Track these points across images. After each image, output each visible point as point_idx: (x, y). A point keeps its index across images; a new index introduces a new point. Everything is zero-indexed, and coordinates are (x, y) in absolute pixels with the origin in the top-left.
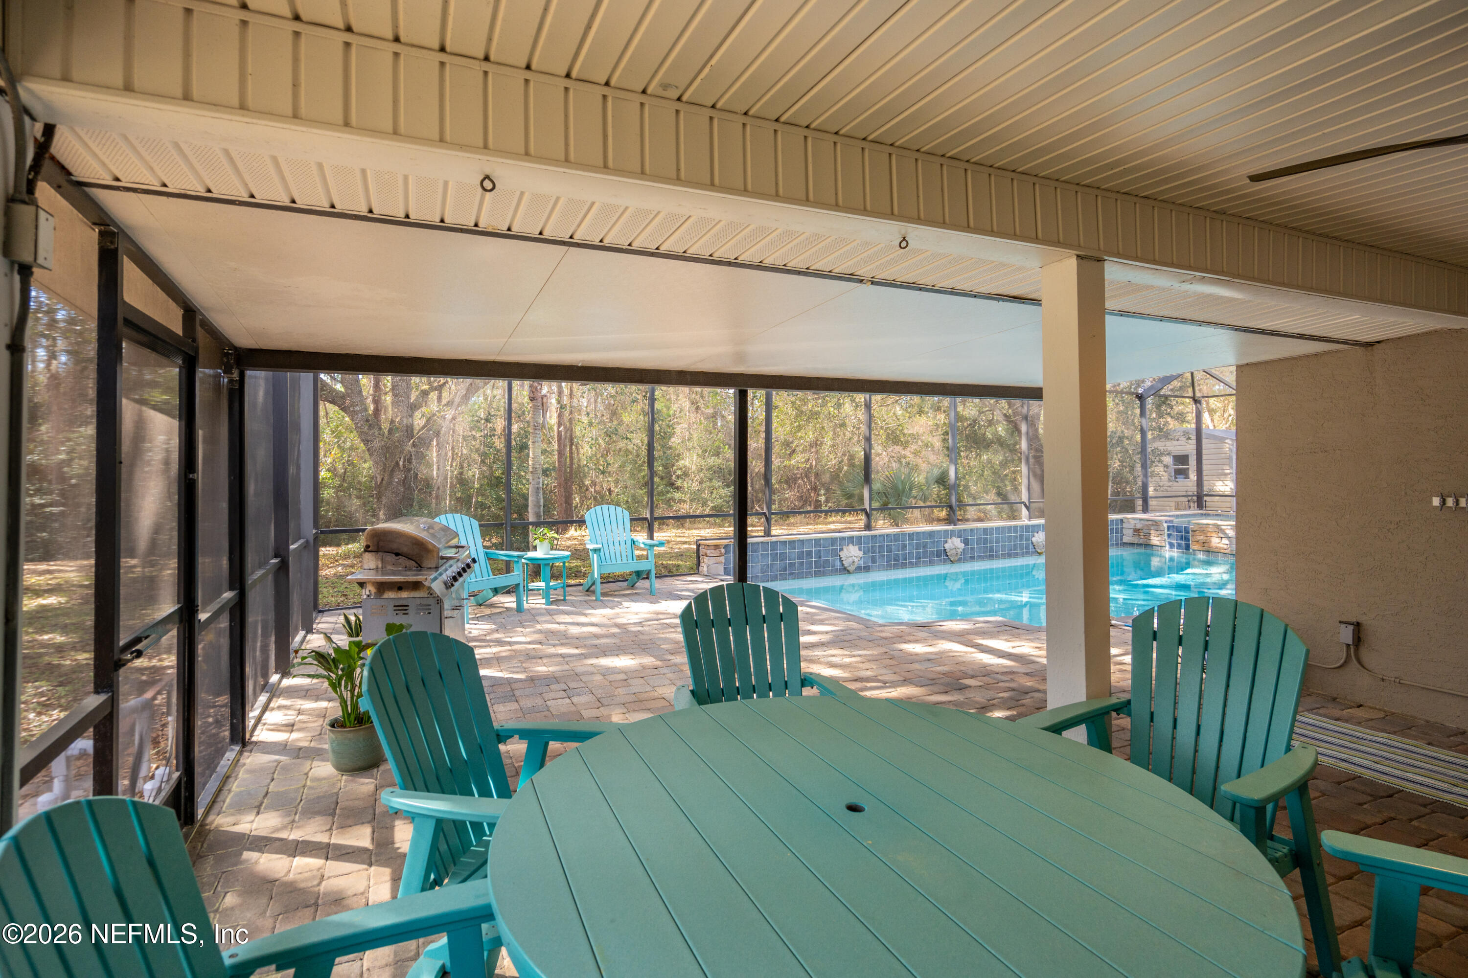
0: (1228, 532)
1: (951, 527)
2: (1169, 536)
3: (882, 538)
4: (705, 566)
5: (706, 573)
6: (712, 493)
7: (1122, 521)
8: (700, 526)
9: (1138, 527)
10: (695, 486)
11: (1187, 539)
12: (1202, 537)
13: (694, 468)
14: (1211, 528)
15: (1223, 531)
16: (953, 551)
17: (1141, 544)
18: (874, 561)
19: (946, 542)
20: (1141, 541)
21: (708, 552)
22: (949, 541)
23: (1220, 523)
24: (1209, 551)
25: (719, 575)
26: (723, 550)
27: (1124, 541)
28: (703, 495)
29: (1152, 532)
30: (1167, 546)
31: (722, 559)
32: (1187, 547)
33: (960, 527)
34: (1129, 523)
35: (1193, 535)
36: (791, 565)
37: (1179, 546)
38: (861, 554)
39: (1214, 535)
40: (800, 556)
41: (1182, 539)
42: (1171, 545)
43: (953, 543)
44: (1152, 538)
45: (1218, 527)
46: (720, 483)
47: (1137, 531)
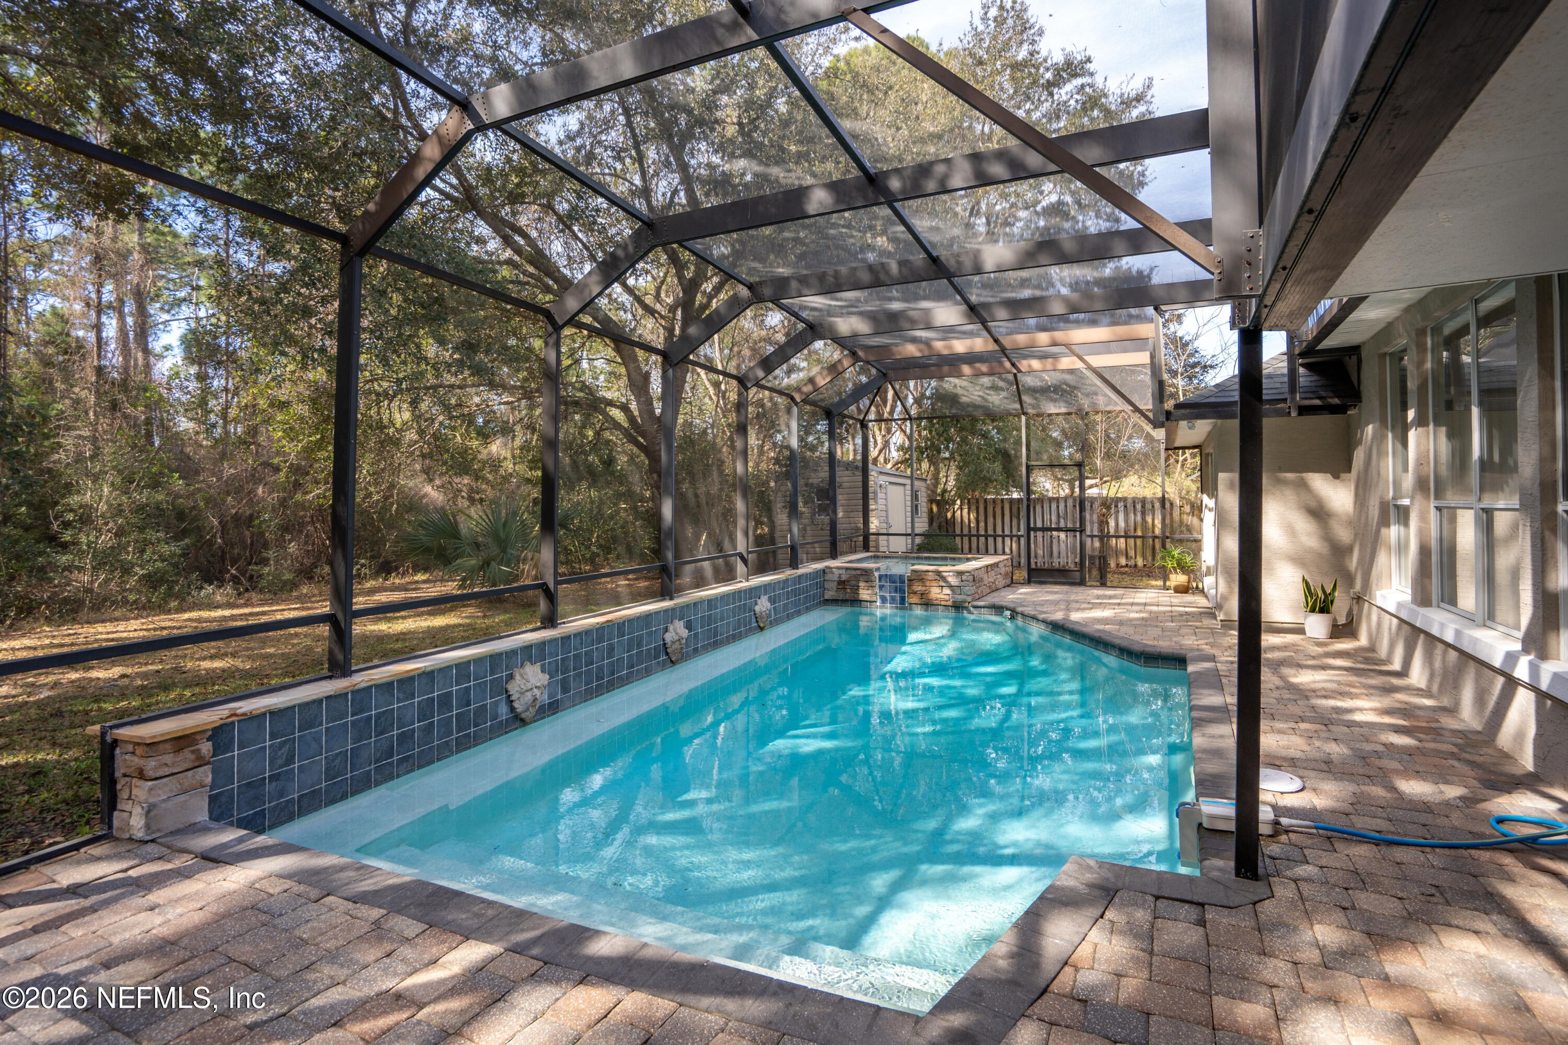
0: (950, 579)
1: (666, 604)
2: (881, 587)
3: (578, 640)
4: (137, 811)
5: (140, 835)
6: (143, 551)
7: (824, 571)
8: (117, 614)
9: (844, 578)
10: (105, 540)
11: (902, 591)
12: (920, 588)
13: (103, 507)
14: (931, 576)
15: (944, 579)
16: (677, 645)
17: (847, 600)
18: (565, 690)
19: (666, 630)
20: (847, 597)
21: (151, 765)
22: (671, 628)
23: (941, 569)
24: (927, 604)
25: (193, 829)
26: (206, 747)
27: (826, 597)
28: (123, 556)
29: (862, 584)
30: (879, 600)
31: (205, 775)
32: (903, 600)
33: (678, 601)
34: (832, 573)
35: (909, 586)
36: (405, 738)
37: (893, 600)
38: (544, 679)
39: (934, 584)
40: (425, 711)
41: (896, 591)
42: (884, 600)
43: (675, 630)
44: (861, 591)
45: (938, 573)
46: (161, 535)
47: (842, 583)
